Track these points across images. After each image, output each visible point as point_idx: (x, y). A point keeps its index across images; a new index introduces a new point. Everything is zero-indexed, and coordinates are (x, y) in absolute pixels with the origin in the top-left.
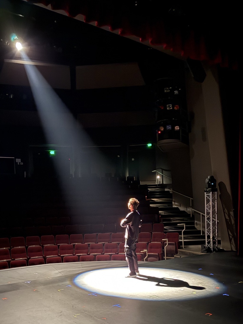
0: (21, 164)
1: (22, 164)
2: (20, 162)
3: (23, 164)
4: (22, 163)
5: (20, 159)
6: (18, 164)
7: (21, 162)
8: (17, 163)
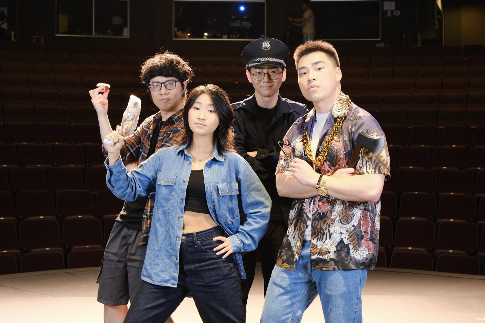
0: (395, 14)
1: (397, 13)
2: (394, 9)
3: (399, 14)
4: (399, 12)
5: (394, 3)
6: (389, 14)
7: (396, 9)
8: (386, 12)
